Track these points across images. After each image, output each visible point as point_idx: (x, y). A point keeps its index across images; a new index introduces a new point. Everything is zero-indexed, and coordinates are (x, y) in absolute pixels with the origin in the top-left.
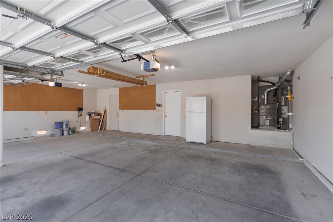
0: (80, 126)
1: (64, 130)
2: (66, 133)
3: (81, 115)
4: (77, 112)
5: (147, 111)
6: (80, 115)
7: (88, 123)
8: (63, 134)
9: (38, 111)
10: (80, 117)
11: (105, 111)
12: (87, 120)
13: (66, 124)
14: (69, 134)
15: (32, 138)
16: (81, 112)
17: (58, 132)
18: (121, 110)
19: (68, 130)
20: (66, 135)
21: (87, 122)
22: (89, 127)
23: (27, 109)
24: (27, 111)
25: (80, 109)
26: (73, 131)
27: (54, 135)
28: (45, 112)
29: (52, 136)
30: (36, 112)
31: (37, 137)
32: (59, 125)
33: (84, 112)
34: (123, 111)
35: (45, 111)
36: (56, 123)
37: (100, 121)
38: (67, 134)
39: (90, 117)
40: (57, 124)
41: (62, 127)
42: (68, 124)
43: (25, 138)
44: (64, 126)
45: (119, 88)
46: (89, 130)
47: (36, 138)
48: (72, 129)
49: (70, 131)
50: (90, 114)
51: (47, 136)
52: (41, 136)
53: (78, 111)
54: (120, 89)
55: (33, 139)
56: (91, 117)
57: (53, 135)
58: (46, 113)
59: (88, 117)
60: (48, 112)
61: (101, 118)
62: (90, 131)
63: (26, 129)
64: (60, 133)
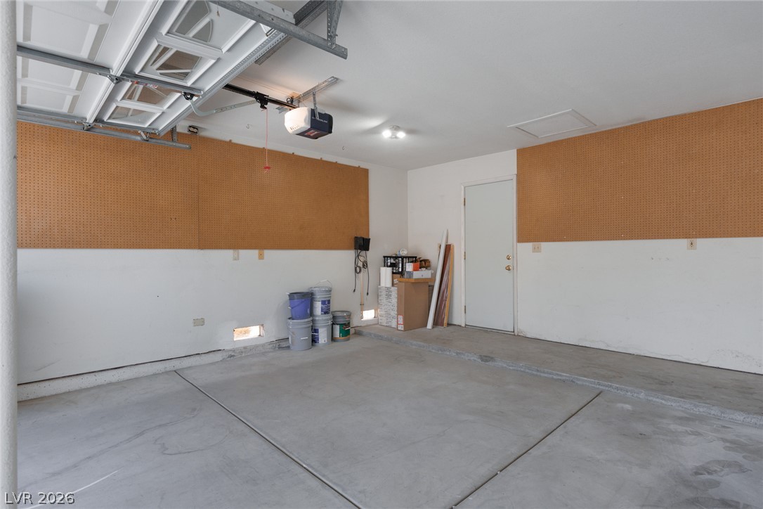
0: (363, 307)
1: (319, 325)
2: (323, 336)
3: (365, 265)
4: (351, 254)
5: (700, 242)
6: (360, 264)
7: (389, 296)
8: (314, 340)
9: (237, 251)
10: (361, 275)
11: (448, 248)
12: (383, 284)
13: (323, 303)
14: (333, 339)
15: (217, 357)
16: (363, 253)
17: (299, 330)
18: (529, 245)
19: (330, 323)
20: (325, 345)
21: (384, 293)
22: (394, 313)
23: (204, 242)
24: (202, 249)
25: (362, 244)
26: (344, 327)
27: (284, 344)
28: (255, 253)
29: (280, 348)
30: (229, 254)
31: (234, 351)
32: (302, 303)
33: (374, 254)
34: (536, 250)
35: (255, 248)
36: (292, 296)
37: (431, 288)
38: (326, 339)
39: (393, 273)
40: (296, 301)
41: (312, 314)
42: (329, 301)
43: (197, 358)
44: (318, 307)
45: (516, 150)
46: (397, 322)
47: (231, 356)
48: (341, 321)
49: (337, 328)
50: (392, 261)
51: (263, 345)
52: (245, 348)
53: (355, 249)
54: (521, 153)
55: (223, 360)
56: (398, 273)
57: (282, 344)
58: (261, 257)
59: (386, 272)
60: (267, 253)
61: (434, 275)
62: (401, 327)
63: (199, 322)
64: (306, 338)
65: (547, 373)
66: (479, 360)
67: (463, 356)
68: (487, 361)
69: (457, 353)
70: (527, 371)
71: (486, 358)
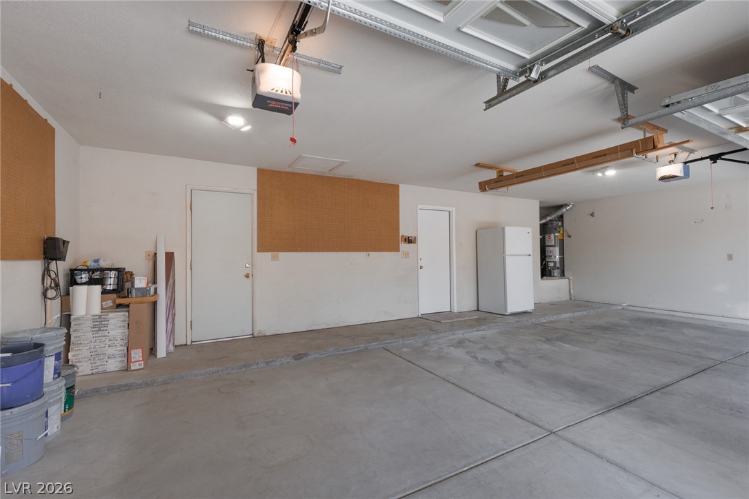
1: (51, 402)
4: (38, 268)
7: (100, 328)
11: (169, 257)
12: (81, 312)
22: (115, 349)
44: (49, 366)
54: (261, 172)
62: (138, 366)
65: (351, 349)
66: (293, 361)
67: (274, 363)
68: (301, 358)
69: (267, 363)
70: (336, 353)
71: (298, 357)
